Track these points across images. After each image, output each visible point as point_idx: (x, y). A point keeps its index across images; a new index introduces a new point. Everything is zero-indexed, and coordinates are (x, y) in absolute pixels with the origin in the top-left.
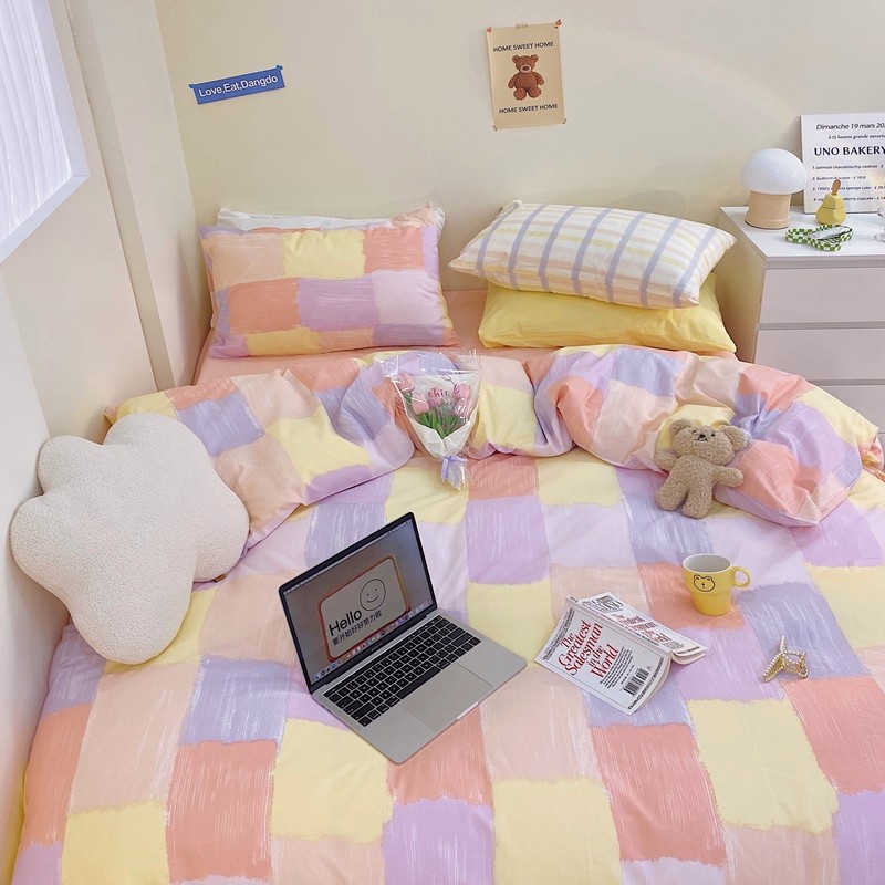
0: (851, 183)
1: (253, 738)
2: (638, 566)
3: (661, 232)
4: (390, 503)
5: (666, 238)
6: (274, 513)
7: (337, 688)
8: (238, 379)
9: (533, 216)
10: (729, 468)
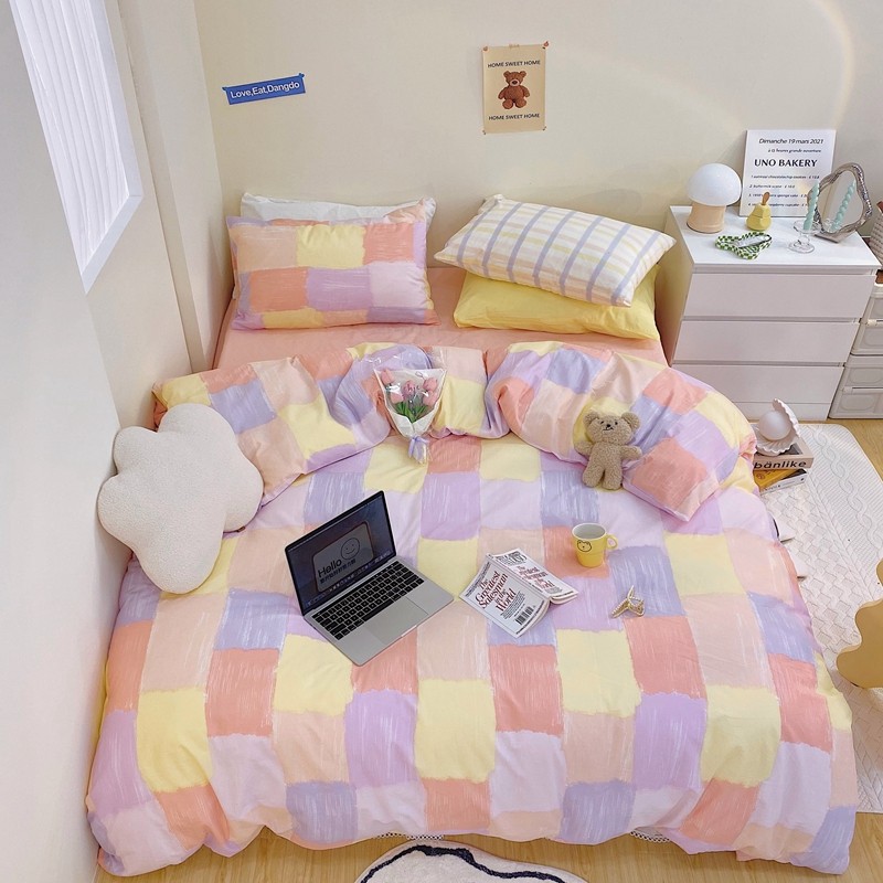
0: (782, 191)
1: (263, 647)
2: (544, 529)
3: (611, 239)
4: (367, 475)
5: (613, 245)
6: (281, 480)
7: (321, 612)
8: (257, 366)
9: (507, 217)
10: (631, 446)
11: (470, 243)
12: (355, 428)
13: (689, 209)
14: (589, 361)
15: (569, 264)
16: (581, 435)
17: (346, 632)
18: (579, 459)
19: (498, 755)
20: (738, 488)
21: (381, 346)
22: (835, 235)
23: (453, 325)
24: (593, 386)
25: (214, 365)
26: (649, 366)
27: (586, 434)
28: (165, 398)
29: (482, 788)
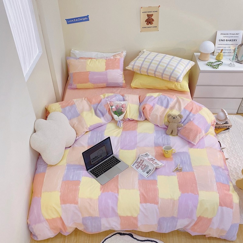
0: (227, 48)
1: (76, 180)
2: (155, 147)
3: (177, 63)
4: (106, 131)
5: (177, 65)
6: (81, 133)
7: (92, 170)
8: (75, 100)
9: (147, 56)
10: (180, 124)
11: (136, 64)
12: (102, 118)
13: (199, 54)
14: (169, 99)
15: (164, 70)
16: (166, 120)
17: (99, 176)
18: (165, 127)
19: (140, 209)
20: (210, 135)
21: (110, 94)
22: (241, 61)
23: (131, 87)
24: (170, 106)
25: (63, 100)
26: (186, 100)
27: (168, 120)
28: (49, 109)
29: (136, 218)
